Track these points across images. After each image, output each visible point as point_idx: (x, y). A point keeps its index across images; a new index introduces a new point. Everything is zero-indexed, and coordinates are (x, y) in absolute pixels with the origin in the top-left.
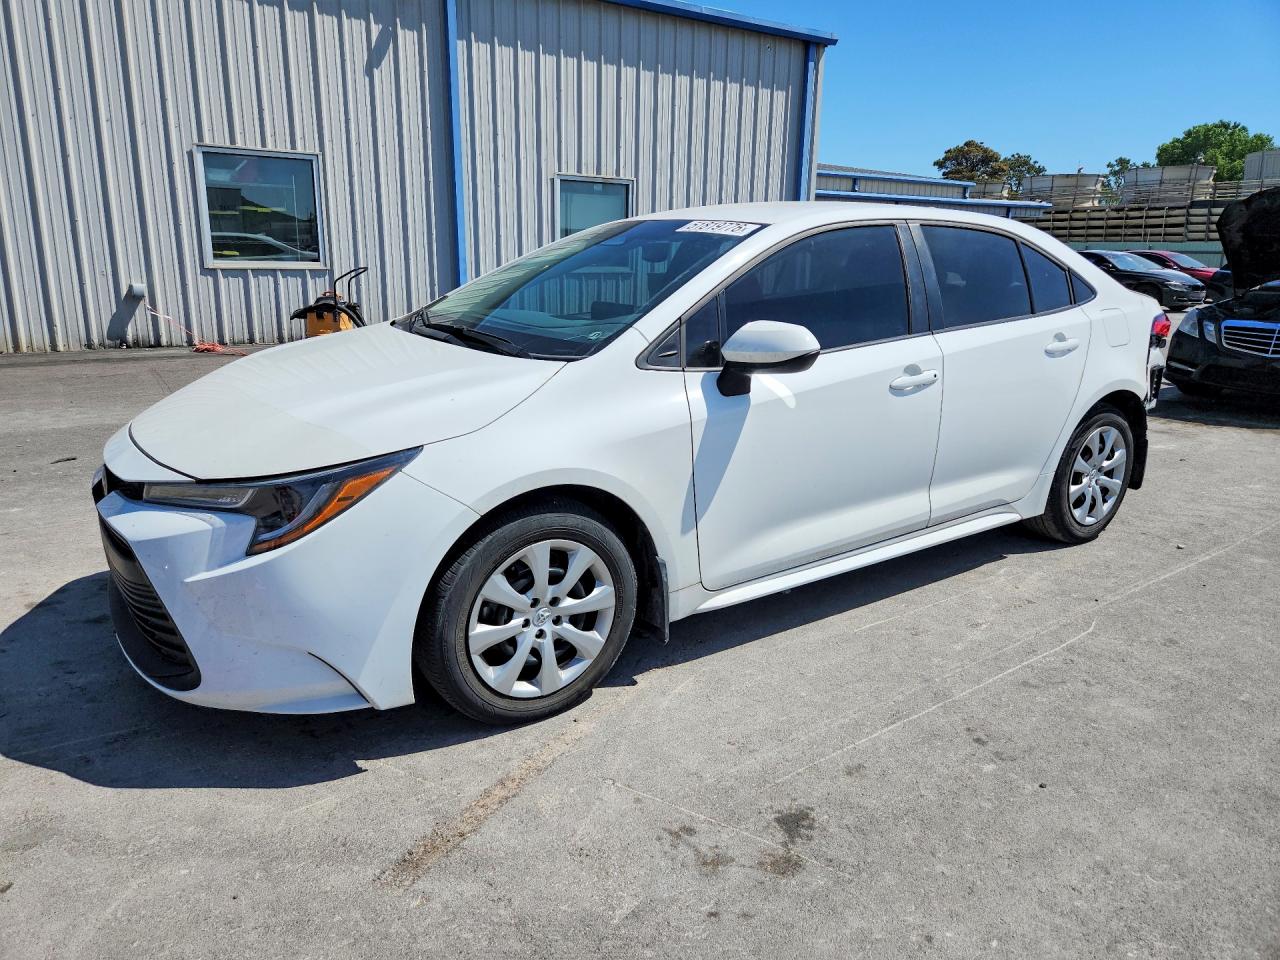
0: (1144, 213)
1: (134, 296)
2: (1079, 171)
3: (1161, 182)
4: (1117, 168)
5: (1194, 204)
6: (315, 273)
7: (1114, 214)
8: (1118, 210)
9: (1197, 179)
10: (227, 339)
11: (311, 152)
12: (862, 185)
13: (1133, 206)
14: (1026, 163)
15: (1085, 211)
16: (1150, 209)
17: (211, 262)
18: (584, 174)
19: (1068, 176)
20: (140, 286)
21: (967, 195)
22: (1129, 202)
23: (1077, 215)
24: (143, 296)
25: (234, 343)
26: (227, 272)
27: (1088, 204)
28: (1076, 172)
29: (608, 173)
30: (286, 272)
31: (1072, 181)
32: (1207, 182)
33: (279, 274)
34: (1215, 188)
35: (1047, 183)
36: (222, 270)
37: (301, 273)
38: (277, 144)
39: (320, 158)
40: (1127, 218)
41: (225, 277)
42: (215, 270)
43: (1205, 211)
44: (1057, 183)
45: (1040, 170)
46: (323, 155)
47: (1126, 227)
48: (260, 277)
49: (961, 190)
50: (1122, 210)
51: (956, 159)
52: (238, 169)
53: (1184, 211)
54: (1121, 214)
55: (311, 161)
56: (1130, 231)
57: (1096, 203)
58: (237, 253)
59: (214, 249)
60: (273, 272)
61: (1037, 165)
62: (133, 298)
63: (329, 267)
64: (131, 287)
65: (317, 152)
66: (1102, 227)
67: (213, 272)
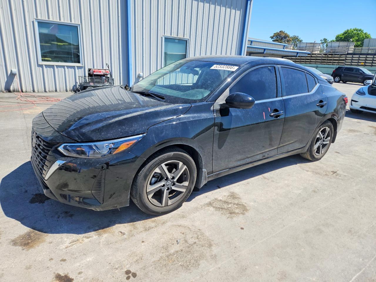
0: (333, 56)
1: (13, 74)
2: (315, 42)
3: (339, 46)
4: (323, 41)
5: (348, 54)
6: (79, 68)
7: (324, 56)
8: (325, 55)
9: (349, 46)
10: (47, 90)
11: (78, 23)
12: (253, 43)
13: (330, 53)
14: (297, 38)
15: (316, 54)
16: (335, 55)
17: (41, 62)
18: (172, 36)
19: (311, 43)
20: (15, 70)
21: (285, 48)
22: (329, 52)
23: (313, 56)
24: (16, 74)
25: (50, 92)
26: (47, 66)
27: (316, 52)
28: (314, 42)
29: (181, 36)
30: (68, 67)
31: (312, 45)
32: (352, 47)
33: (66, 67)
34: (355, 49)
35: (305, 45)
36: (45, 65)
37: (73, 67)
38: (65, 20)
39: (81, 25)
40: (328, 57)
41: (46, 68)
42: (42, 65)
43: (351, 56)
44: (308, 45)
45: (301, 41)
46: (82, 25)
47: (327, 60)
48: (59, 68)
49: (283, 46)
50: (327, 54)
51: (277, 36)
52: (51, 28)
53: (345, 56)
54: (326, 56)
55: (77, 27)
56: (329, 61)
57: (319, 52)
58: (50, 59)
59: (42, 57)
60: (63, 67)
61: (300, 39)
62: (13, 75)
63: (83, 65)
64: (11, 71)
65: (80, 23)
66: (320, 60)
67: (41, 66)
